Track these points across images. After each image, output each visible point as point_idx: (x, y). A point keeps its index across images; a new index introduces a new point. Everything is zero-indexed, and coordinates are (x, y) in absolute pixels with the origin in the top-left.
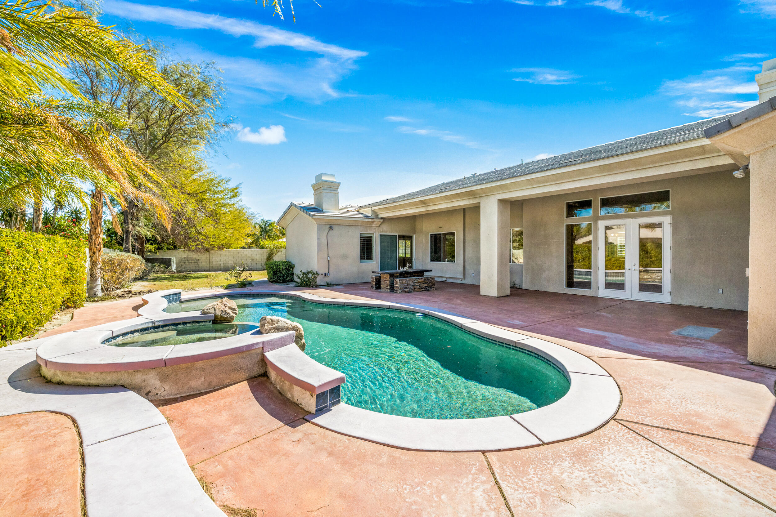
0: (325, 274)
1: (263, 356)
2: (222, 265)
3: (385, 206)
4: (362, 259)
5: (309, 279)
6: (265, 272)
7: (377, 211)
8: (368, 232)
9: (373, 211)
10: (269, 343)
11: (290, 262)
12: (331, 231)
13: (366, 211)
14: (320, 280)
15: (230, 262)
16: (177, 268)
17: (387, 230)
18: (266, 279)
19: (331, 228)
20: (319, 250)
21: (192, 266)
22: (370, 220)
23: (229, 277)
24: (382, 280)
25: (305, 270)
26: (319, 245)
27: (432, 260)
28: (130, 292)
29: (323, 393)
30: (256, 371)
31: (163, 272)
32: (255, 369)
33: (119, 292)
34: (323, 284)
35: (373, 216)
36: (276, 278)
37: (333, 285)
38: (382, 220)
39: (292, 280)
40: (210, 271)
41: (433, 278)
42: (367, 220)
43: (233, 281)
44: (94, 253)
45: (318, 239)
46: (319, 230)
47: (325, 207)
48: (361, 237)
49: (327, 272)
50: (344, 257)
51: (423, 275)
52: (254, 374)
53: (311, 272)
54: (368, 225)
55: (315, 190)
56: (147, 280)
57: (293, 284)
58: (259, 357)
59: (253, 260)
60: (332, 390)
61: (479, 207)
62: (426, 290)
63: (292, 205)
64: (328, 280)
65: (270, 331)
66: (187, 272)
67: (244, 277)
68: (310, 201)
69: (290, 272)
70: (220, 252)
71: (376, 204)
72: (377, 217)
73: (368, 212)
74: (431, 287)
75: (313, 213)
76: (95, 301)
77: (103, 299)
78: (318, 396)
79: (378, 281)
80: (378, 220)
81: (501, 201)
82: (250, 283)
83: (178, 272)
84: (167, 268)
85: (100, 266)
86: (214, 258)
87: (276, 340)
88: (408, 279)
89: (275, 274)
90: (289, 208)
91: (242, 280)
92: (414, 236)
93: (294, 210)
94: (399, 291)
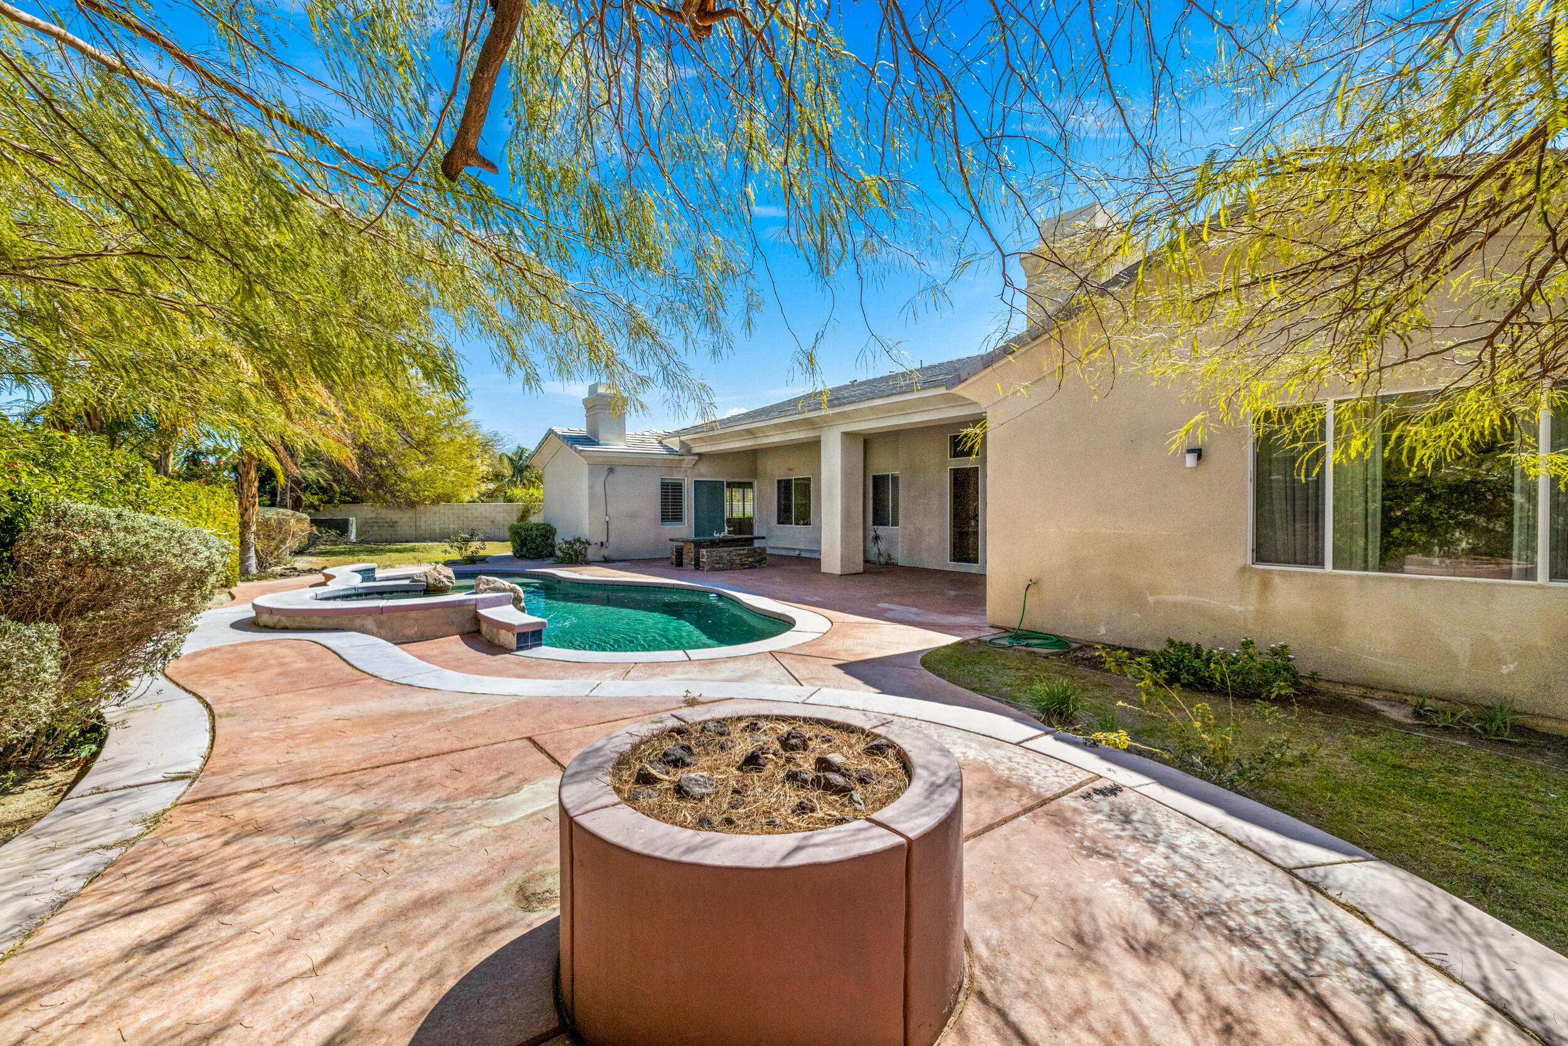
0: (602, 544)
1: (477, 613)
2: (438, 531)
3: (698, 436)
4: (664, 519)
5: (575, 551)
6: (509, 543)
7: (689, 443)
8: (676, 476)
9: (682, 442)
10: (483, 600)
11: (549, 525)
12: (610, 476)
13: (671, 443)
14: (591, 553)
15: (452, 526)
16: (357, 536)
17: (706, 473)
18: (511, 554)
19: (611, 470)
20: (592, 506)
21: (385, 533)
22: (677, 457)
23: (449, 549)
24: (685, 552)
25: (570, 538)
26: (591, 497)
27: (779, 523)
28: (295, 569)
29: (524, 634)
30: (469, 627)
31: (334, 543)
32: (468, 625)
33: (278, 569)
34: (597, 559)
35: (683, 451)
36: (525, 550)
37: (614, 561)
38: (696, 458)
39: (552, 555)
40: (416, 541)
41: (764, 550)
42: (671, 457)
43: (455, 555)
44: (246, 510)
45: (590, 487)
46: (592, 475)
47: (602, 436)
48: (663, 484)
49: (604, 540)
50: (633, 516)
51: (752, 545)
52: (467, 630)
53: (579, 540)
54: (675, 465)
55: (588, 409)
56: (311, 554)
57: (550, 561)
58: (472, 614)
59: (493, 522)
60: (534, 633)
61: (820, 441)
62: (752, 567)
63: (551, 432)
64: (606, 552)
65: (485, 591)
66: (376, 542)
67: (473, 549)
68: (580, 427)
69: (550, 541)
70: (435, 508)
71: (686, 431)
72: (689, 452)
73: (674, 444)
74: (759, 562)
75: (580, 448)
76: (248, 580)
77: (259, 579)
78: (519, 635)
79: (679, 553)
80: (691, 457)
81: (846, 435)
82: (483, 559)
83: (361, 542)
84: (341, 536)
85: (254, 528)
86: (423, 520)
87: (491, 599)
88: (722, 549)
89: (523, 543)
90: (546, 438)
91: (469, 553)
92: (756, 483)
93: (555, 442)
94: (706, 568)
